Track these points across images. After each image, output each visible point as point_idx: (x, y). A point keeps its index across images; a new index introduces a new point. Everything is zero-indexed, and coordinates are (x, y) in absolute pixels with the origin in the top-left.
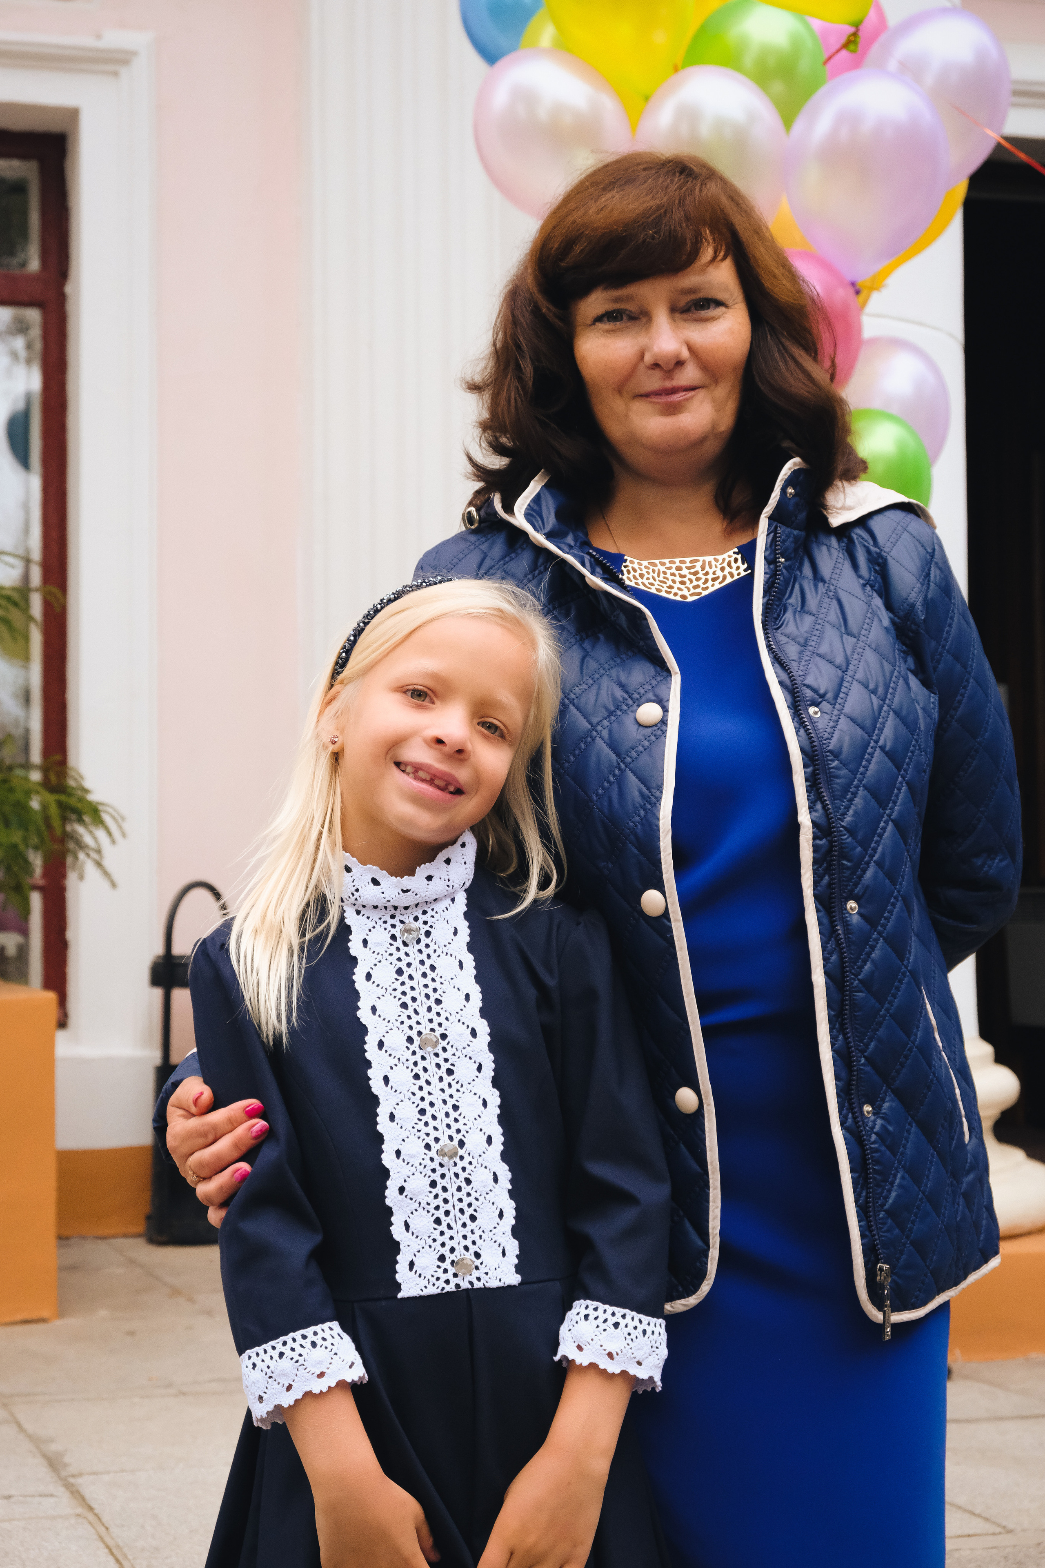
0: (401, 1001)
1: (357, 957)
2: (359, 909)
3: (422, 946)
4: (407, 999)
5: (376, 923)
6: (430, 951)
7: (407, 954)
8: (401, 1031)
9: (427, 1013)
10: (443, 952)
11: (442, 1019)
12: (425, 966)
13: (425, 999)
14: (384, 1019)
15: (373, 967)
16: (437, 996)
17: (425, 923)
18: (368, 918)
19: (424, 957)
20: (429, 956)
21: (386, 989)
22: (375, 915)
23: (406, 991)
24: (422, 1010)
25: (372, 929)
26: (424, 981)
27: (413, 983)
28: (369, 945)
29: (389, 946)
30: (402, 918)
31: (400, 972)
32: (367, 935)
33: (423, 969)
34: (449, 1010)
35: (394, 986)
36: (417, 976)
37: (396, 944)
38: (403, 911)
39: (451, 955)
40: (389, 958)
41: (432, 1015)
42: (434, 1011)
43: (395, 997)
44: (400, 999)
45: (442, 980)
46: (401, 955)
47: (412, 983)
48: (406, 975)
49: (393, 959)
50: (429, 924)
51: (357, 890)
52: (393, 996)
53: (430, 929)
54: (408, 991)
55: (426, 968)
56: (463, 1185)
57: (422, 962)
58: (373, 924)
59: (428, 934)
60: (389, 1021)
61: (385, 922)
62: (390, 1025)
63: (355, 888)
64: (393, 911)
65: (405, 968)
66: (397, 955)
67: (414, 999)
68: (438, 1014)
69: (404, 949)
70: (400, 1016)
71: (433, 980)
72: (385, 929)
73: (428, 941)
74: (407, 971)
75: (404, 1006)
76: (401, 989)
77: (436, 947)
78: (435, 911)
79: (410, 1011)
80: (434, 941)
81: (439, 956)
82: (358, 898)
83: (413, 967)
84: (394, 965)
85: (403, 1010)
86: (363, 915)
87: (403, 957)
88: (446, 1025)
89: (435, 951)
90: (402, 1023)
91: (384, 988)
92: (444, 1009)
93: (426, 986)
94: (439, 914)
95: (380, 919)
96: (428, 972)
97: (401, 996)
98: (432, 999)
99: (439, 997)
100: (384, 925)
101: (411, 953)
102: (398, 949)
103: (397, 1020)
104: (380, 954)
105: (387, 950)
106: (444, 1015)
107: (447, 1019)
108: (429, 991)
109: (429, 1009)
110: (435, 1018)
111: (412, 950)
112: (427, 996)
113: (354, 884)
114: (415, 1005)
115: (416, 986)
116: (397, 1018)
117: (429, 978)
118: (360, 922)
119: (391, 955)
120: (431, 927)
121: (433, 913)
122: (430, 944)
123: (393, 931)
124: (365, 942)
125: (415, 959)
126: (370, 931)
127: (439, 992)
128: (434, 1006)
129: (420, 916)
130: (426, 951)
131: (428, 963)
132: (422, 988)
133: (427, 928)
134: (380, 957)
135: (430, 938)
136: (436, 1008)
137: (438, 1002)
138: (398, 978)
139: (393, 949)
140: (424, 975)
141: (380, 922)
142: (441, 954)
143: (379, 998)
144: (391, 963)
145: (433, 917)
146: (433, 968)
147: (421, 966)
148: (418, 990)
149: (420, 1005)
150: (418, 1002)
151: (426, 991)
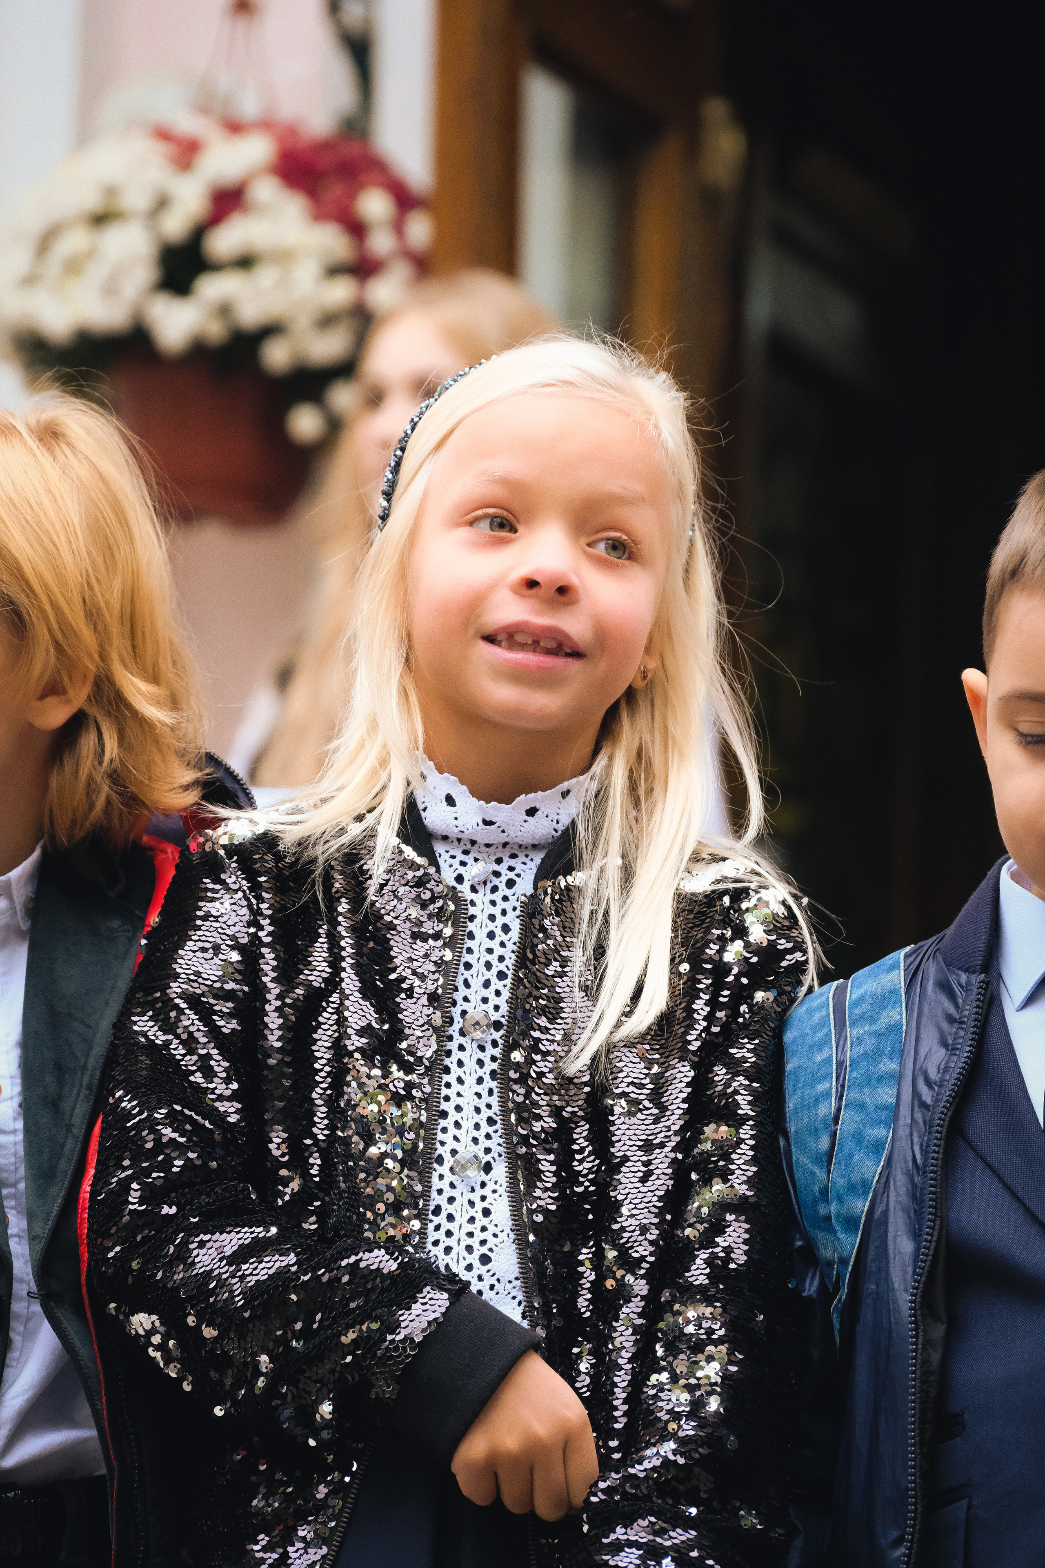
6: (507, 905)
7: (472, 903)
9: (483, 989)
11: (501, 1002)
12: (496, 924)
13: (483, 969)
16: (502, 968)
17: (511, 869)
19: (496, 911)
20: (503, 912)
22: (441, 847)
24: (477, 983)
26: (488, 943)
27: (472, 943)
33: (491, 926)
36: (481, 933)
37: (461, 889)
38: (483, 849)
41: (490, 993)
42: (492, 988)
47: (470, 944)
50: (516, 872)
51: (425, 809)
53: (515, 878)
55: (496, 927)
56: (479, 1216)
57: (492, 917)
59: (510, 884)
61: (453, 858)
64: (468, 846)
67: (468, 964)
68: (498, 994)
69: (469, 895)
71: (502, 945)
72: (451, 866)
73: (508, 892)
77: (517, 904)
80: (516, 896)
83: (477, 919)
89: (514, 907)
93: (490, 951)
94: (533, 864)
95: (447, 852)
96: (498, 932)
98: (494, 972)
100: (451, 861)
101: (478, 902)
109: (487, 984)
110: (492, 997)
111: (482, 898)
112: (488, 966)
113: (424, 799)
114: (467, 974)
117: (498, 940)
120: (518, 876)
122: (510, 897)
123: (462, 870)
128: (494, 980)
131: (500, 921)
133: (511, 875)
135: (513, 890)
136: (496, 985)
137: (502, 977)
140: (491, 935)
141: (446, 856)
146: (506, 929)
147: (489, 923)
148: (476, 955)
149: (475, 976)
150: (473, 971)
151: (489, 957)
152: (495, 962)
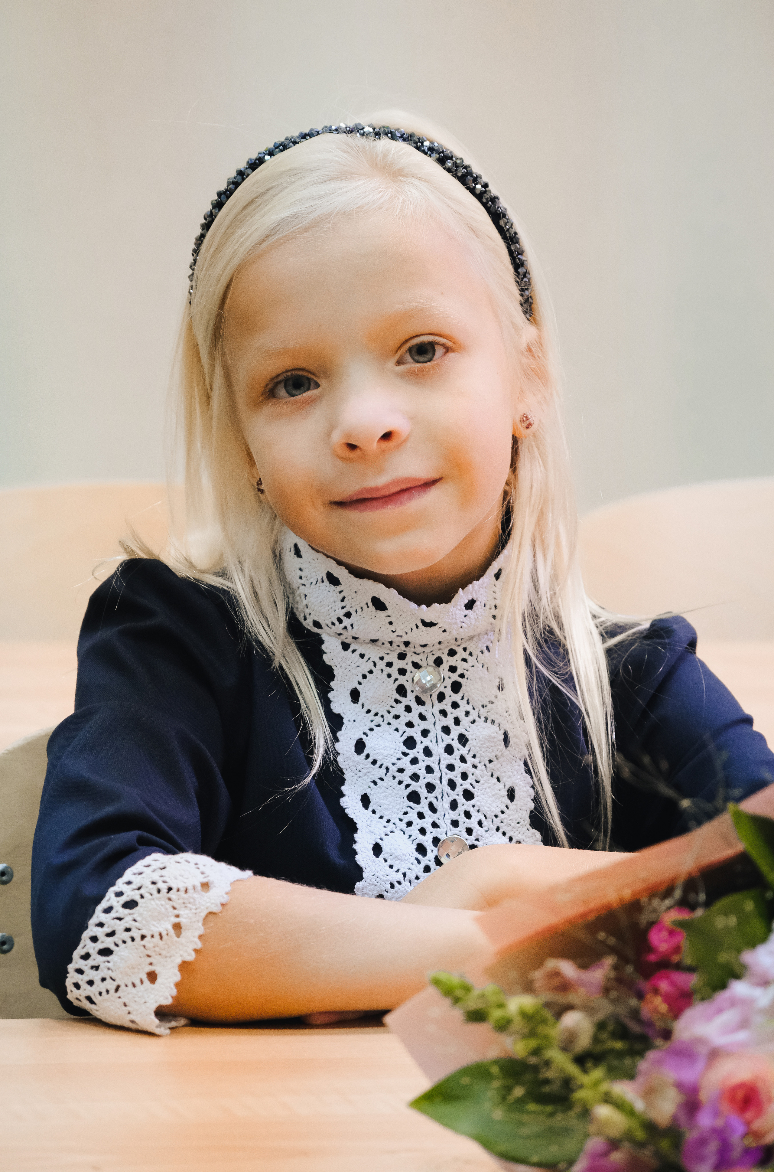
0: (409, 790)
1: (343, 715)
2: (347, 641)
3: (446, 705)
4: (420, 787)
5: (375, 665)
6: (459, 713)
7: (422, 717)
8: (407, 836)
9: (451, 812)
10: (479, 717)
11: (473, 823)
12: (451, 736)
13: (447, 789)
14: (381, 817)
15: (368, 732)
16: (467, 785)
17: (453, 669)
18: (362, 656)
19: (449, 722)
20: (457, 721)
21: (387, 769)
22: (373, 653)
23: (418, 772)
24: (443, 806)
25: (368, 674)
26: (447, 759)
27: (431, 761)
28: (361, 700)
29: (394, 704)
30: (417, 659)
31: (410, 743)
32: (360, 683)
33: (448, 740)
34: (485, 809)
35: (400, 765)
36: (438, 750)
37: (405, 701)
38: (419, 650)
39: (493, 722)
40: (393, 721)
41: (458, 815)
42: (461, 809)
43: (400, 783)
44: (408, 786)
45: (476, 761)
46: (413, 717)
47: (429, 761)
48: (420, 748)
49: (401, 724)
50: (459, 672)
51: (348, 615)
52: (397, 780)
53: (460, 680)
54: (422, 773)
55: (452, 739)
57: (446, 730)
58: (370, 666)
59: (456, 687)
60: (388, 821)
61: (390, 665)
62: (391, 826)
63: (345, 611)
64: (403, 648)
65: (418, 738)
66: (406, 717)
67: (430, 787)
68: (468, 815)
69: (417, 709)
70: (406, 813)
71: (463, 759)
72: (389, 676)
73: (456, 698)
74: (421, 743)
75: (414, 797)
76: (411, 769)
77: (469, 708)
78: (468, 652)
79: (423, 807)
80: (465, 699)
81: (474, 722)
82: (349, 628)
83: (431, 736)
84: (401, 732)
85: (411, 804)
86: (354, 651)
87: (416, 720)
88: (479, 832)
89: (467, 714)
90: (409, 824)
91: (384, 767)
92: (476, 808)
93: (451, 767)
94: (475, 657)
95: (382, 658)
96: (456, 744)
97: (409, 781)
98: (459, 790)
99: (470, 788)
100: (388, 670)
101: (428, 716)
102: (408, 709)
103: (401, 820)
104: (379, 715)
105: (391, 709)
106: (476, 817)
107: (480, 823)
108: (456, 776)
109: (454, 805)
110: (462, 819)
111: (432, 709)
112: (452, 784)
113: (343, 604)
114: (431, 797)
115: (435, 767)
116: (402, 817)
117: (457, 754)
118: (349, 662)
119: (397, 717)
120: (462, 676)
121: (465, 655)
122: (460, 702)
123: (402, 680)
124: (355, 695)
125: (435, 724)
126: (364, 677)
127: (471, 779)
128: (461, 800)
129: (445, 658)
130: (452, 713)
131: (455, 731)
132: (445, 770)
133: (455, 677)
134: (378, 719)
135: (460, 694)
136: (464, 805)
137: (468, 795)
138: (407, 751)
139: (400, 709)
140: (449, 750)
141: (381, 664)
142: (477, 719)
143: (375, 783)
144: (397, 730)
145: (465, 660)
146: (463, 740)
147: (444, 736)
148: (437, 774)
149: (439, 797)
150: (437, 792)
151: (451, 775)
152: (458, 780)
